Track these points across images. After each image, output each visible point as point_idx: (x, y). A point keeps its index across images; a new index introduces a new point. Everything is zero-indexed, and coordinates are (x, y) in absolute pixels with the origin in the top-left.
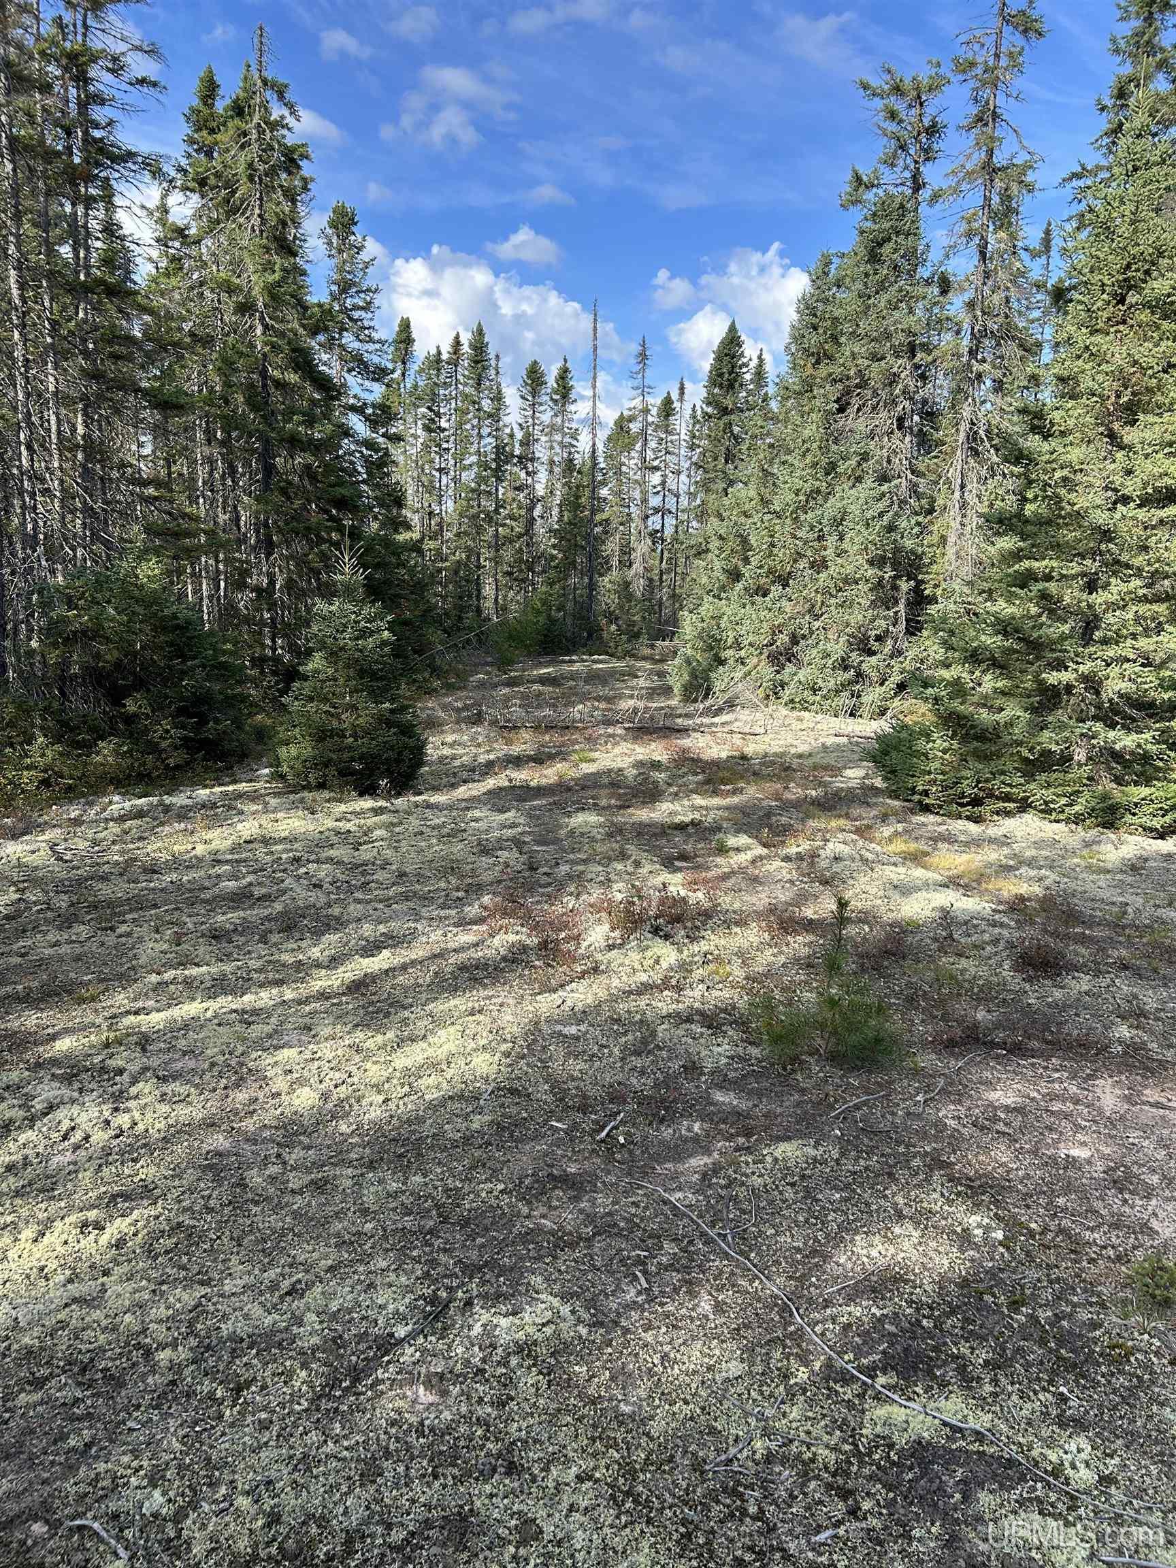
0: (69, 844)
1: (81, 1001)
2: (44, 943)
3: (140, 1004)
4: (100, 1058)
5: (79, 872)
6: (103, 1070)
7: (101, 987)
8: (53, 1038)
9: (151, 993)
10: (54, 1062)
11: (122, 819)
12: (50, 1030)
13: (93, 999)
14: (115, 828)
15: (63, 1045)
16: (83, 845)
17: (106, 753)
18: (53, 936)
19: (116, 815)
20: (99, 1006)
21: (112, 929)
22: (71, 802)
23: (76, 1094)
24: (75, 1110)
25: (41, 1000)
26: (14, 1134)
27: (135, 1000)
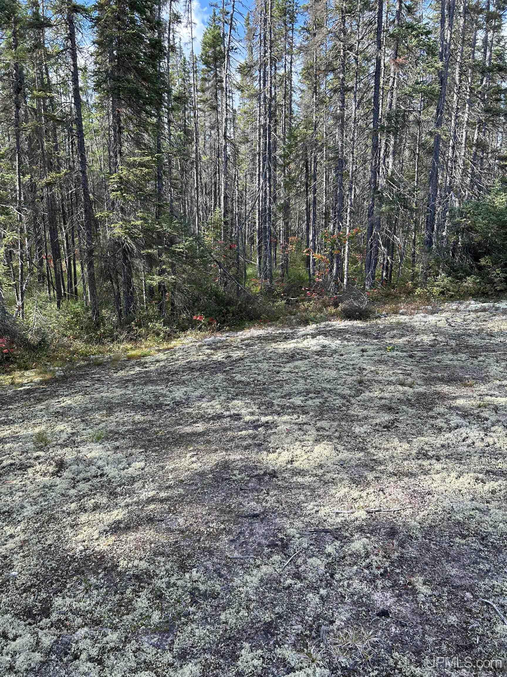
0: (454, 319)
1: (466, 385)
2: (447, 358)
3: (492, 392)
4: (477, 411)
5: (459, 332)
6: (479, 417)
7: (475, 381)
8: (455, 398)
9: (496, 389)
10: (457, 408)
11: (476, 311)
12: (453, 395)
13: (471, 386)
14: (473, 315)
15: (460, 402)
16: (459, 320)
17: (469, 282)
18: (450, 356)
19: (474, 309)
20: (473, 389)
21: (476, 358)
22: (452, 302)
23: (468, 424)
24: (468, 430)
25: (449, 382)
26: (443, 433)
27: (490, 390)
